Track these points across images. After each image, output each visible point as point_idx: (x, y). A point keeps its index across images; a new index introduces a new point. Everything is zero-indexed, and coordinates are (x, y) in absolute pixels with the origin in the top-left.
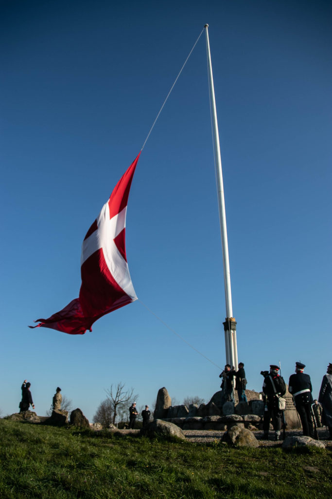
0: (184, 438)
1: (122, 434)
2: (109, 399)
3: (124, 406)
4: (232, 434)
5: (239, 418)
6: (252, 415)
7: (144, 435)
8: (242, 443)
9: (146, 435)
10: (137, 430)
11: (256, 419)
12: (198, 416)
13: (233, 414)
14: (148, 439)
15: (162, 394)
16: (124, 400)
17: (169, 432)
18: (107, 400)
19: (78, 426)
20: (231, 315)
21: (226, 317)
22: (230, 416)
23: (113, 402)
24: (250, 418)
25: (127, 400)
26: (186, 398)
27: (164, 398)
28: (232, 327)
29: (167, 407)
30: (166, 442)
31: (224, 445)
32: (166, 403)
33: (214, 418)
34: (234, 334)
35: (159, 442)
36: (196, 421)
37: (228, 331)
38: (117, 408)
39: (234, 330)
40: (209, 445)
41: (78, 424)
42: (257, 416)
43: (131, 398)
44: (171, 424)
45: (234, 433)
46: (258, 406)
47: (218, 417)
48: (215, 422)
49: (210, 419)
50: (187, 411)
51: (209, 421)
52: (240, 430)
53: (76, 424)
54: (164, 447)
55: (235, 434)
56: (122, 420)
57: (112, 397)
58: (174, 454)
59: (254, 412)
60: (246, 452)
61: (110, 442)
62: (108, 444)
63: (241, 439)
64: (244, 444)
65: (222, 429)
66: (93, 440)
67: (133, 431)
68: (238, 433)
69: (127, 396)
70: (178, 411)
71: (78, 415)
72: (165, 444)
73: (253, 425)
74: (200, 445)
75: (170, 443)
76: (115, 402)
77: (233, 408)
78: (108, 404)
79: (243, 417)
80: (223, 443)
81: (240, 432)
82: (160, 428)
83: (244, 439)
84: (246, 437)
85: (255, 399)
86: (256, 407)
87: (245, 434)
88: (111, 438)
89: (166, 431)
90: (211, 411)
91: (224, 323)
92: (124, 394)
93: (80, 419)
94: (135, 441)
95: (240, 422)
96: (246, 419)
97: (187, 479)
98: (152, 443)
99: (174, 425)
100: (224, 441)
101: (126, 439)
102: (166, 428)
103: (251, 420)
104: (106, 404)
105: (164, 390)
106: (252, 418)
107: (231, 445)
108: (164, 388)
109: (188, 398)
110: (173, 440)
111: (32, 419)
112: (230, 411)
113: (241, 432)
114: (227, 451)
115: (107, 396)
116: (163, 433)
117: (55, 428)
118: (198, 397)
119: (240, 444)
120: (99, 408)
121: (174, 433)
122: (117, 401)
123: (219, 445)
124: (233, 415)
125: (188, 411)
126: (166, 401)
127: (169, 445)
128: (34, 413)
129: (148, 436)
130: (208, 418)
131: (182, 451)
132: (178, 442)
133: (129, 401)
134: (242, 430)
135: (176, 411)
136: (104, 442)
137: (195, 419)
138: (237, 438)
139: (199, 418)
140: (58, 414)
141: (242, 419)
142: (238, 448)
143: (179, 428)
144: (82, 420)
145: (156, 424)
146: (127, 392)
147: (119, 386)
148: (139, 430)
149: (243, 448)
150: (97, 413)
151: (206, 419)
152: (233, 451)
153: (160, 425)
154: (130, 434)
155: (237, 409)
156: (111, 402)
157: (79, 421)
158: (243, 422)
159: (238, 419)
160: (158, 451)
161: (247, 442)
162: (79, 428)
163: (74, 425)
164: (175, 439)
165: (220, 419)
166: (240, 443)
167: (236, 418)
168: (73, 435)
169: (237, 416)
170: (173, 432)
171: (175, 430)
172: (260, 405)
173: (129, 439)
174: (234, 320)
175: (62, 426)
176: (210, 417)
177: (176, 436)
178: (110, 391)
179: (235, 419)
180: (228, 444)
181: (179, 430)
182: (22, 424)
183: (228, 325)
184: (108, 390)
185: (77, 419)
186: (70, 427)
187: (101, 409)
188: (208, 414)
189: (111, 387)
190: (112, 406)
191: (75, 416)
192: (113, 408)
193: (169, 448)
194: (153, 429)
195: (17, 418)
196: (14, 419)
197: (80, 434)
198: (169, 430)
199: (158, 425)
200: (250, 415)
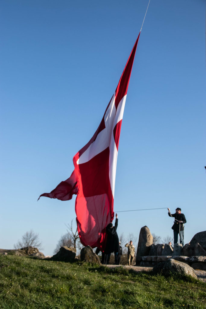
0: (196, 278)
1: (139, 272)
2: (69, 234)
7: (159, 273)
9: (161, 273)
10: (150, 268)
14: (163, 277)
15: (144, 232)
17: (183, 272)
18: (67, 235)
19: (90, 263)
23: (73, 236)
27: (146, 236)
29: (149, 244)
30: (182, 281)
32: (148, 241)
33: (202, 258)
35: (174, 280)
41: (88, 261)
44: (184, 264)
48: (202, 262)
49: (198, 259)
51: (197, 261)
53: (87, 261)
54: (182, 286)
57: (72, 231)
61: (128, 280)
62: (127, 280)
66: (113, 277)
67: (147, 269)
71: (89, 252)
72: (181, 283)
76: (75, 236)
78: (68, 238)
82: (174, 267)
88: (127, 275)
89: (180, 271)
90: (196, 251)
93: (90, 256)
94: (151, 279)
98: (168, 282)
99: (187, 265)
101: (141, 276)
102: (180, 268)
104: (67, 238)
105: (146, 228)
108: (146, 226)
110: (187, 279)
111: (37, 255)
115: (68, 231)
116: (177, 271)
117: (68, 263)
120: (59, 242)
121: (188, 273)
125: (172, 250)
126: (148, 239)
127: (185, 284)
128: (37, 249)
129: (163, 275)
130: (195, 258)
132: (193, 282)
135: (160, 249)
136: (123, 279)
140: (68, 251)
143: (192, 268)
144: (92, 256)
145: (170, 263)
148: (152, 268)
151: (193, 259)
153: (175, 265)
154: (144, 272)
156: (71, 237)
157: (90, 258)
160: (178, 289)
162: (91, 264)
163: (85, 261)
164: (190, 279)
170: (187, 272)
171: (189, 270)
173: (145, 276)
175: (74, 262)
176: (197, 257)
177: (190, 275)
178: (70, 225)
181: (192, 270)
184: (68, 224)
185: (87, 256)
186: (81, 264)
187: (61, 243)
188: (194, 254)
189: (72, 221)
190: (72, 240)
191: (86, 253)
192: (73, 242)
193: (186, 287)
194: (167, 268)
195: (21, 254)
196: (18, 254)
197: (96, 270)
198: (184, 270)
199: (172, 265)
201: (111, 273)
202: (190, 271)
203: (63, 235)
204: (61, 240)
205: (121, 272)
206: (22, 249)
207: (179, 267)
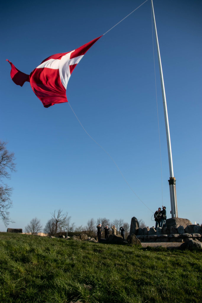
2: (53, 219)
3: (62, 223)
5: (190, 235)
6: (197, 234)
11: (199, 236)
12: (165, 234)
14: (190, 251)
16: (62, 219)
18: (52, 219)
20: (173, 176)
21: (170, 177)
22: (185, 234)
23: (55, 221)
24: (196, 235)
25: (64, 220)
28: (174, 183)
33: (176, 235)
34: (175, 187)
36: (165, 237)
37: (171, 185)
38: (58, 224)
42: (199, 234)
43: (67, 218)
46: (197, 228)
47: (178, 235)
48: (177, 237)
51: (174, 237)
53: (133, 243)
56: (61, 231)
57: (55, 217)
59: (197, 232)
65: (181, 242)
69: (64, 217)
73: (197, 239)
76: (56, 220)
77: (184, 230)
78: (52, 221)
82: (195, 245)
86: (196, 229)
89: (199, 246)
90: (171, 231)
91: (169, 181)
92: (62, 216)
94: (183, 252)
95: (191, 237)
96: (194, 236)
103: (196, 236)
104: (51, 221)
106: (197, 235)
108: (135, 217)
115: (52, 217)
116: (197, 247)
120: (47, 224)
122: (58, 219)
124: (187, 234)
125: (155, 231)
133: (65, 220)
139: (167, 235)
141: (192, 236)
146: (63, 215)
147: (59, 211)
151: (171, 236)
153: (195, 243)
155: (186, 230)
156: (54, 221)
157: (135, 241)
158: (192, 237)
159: (190, 236)
165: (179, 236)
167: (189, 235)
169: (189, 234)
172: (198, 228)
174: (175, 179)
176: (174, 235)
178: (54, 213)
179: (188, 236)
183: (171, 182)
184: (52, 213)
185: (133, 240)
187: (48, 224)
188: (170, 233)
189: (55, 211)
190: (55, 223)
192: (56, 224)
194: (191, 245)
199: (193, 243)
200: (196, 234)
203: (49, 220)
204: (48, 223)
207: (198, 244)
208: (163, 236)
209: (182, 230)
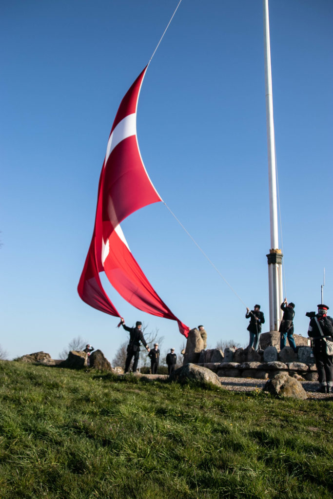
0: (220, 385)
1: (148, 379)
4: (276, 383)
5: (283, 365)
6: (298, 363)
7: (175, 381)
8: (287, 393)
9: (176, 381)
11: (303, 368)
12: (235, 362)
13: (275, 361)
14: (179, 385)
17: (202, 378)
20: (276, 247)
21: (270, 248)
22: (272, 362)
24: (296, 367)
26: (219, 342)
27: (195, 340)
28: (278, 260)
29: (198, 350)
30: (200, 389)
31: (267, 394)
32: (197, 346)
33: (254, 365)
34: (279, 268)
35: (191, 389)
36: (233, 367)
37: (272, 265)
39: (279, 263)
40: (248, 394)
41: (98, 368)
42: (304, 365)
44: (205, 369)
45: (278, 382)
46: (305, 353)
47: (259, 364)
48: (254, 369)
49: (249, 365)
50: (221, 356)
51: (248, 368)
52: (286, 379)
53: (96, 367)
54: (197, 394)
55: (280, 382)
58: (209, 403)
59: (300, 360)
60: (291, 404)
61: (136, 388)
62: (133, 389)
63: (287, 389)
64: (290, 395)
65: (263, 378)
66: (116, 385)
67: (162, 376)
68: (282, 382)
70: (211, 355)
71: (98, 357)
72: (198, 391)
73: (299, 374)
74: (239, 394)
75: (204, 391)
77: (276, 355)
79: (288, 365)
80: (265, 392)
81: (285, 381)
82: (193, 374)
83: (290, 389)
84: (292, 386)
85: (302, 345)
86: (303, 354)
87: (291, 384)
88: (136, 383)
89: (199, 377)
90: (250, 357)
91: (267, 256)
93: (101, 362)
94: (164, 387)
95: (283, 370)
96: (290, 368)
97: (225, 431)
98: (183, 390)
99: (208, 370)
100: (267, 391)
101: (153, 384)
102: (200, 373)
103: (296, 369)
106: (298, 366)
107: (275, 395)
108: (194, 329)
109: (221, 342)
110: (206, 386)
111: (45, 361)
112: (272, 357)
113: (287, 381)
114: (270, 402)
116: (196, 378)
117: (73, 371)
118: (232, 341)
119: (285, 395)
121: (209, 379)
123: (260, 395)
125: (223, 355)
126: (197, 343)
127: (203, 392)
128: (48, 354)
129: (178, 382)
130: (247, 364)
131: (217, 400)
132: (213, 390)
134: (288, 379)
135: (209, 355)
136: (128, 388)
137: (231, 365)
138: (282, 388)
139: (236, 364)
140: (76, 356)
141: (286, 367)
142: (283, 399)
143: (215, 374)
144: (103, 362)
145: (188, 369)
149: (288, 399)
150: (117, 356)
151: (244, 366)
152: (277, 401)
153: (193, 370)
154: (158, 380)
155: (280, 355)
157: (100, 364)
158: (288, 370)
159: (281, 367)
160: (190, 398)
161: (293, 393)
162: (100, 371)
163: (94, 368)
164: (210, 386)
165: (260, 365)
166: (285, 393)
167: (280, 366)
168: (93, 379)
169: (280, 363)
170: (207, 378)
171: (210, 376)
172: (307, 351)
173: (157, 384)
174: (279, 252)
175: (81, 369)
176: (249, 363)
177: (211, 382)
179: (278, 367)
180: (271, 394)
181: (214, 377)
182: (35, 366)
183: (272, 258)
185: (97, 362)
186: (89, 371)
188: (246, 360)
191: (96, 358)
193: (202, 396)
194: (184, 374)
195: (29, 360)
196: (25, 361)
197: (101, 378)
198: (203, 376)
199: (190, 370)
200: (296, 363)
201: (119, 382)
202: (211, 378)
205: (130, 379)
206: (31, 355)
207: (198, 373)
208: (229, 365)
209: (272, 356)
